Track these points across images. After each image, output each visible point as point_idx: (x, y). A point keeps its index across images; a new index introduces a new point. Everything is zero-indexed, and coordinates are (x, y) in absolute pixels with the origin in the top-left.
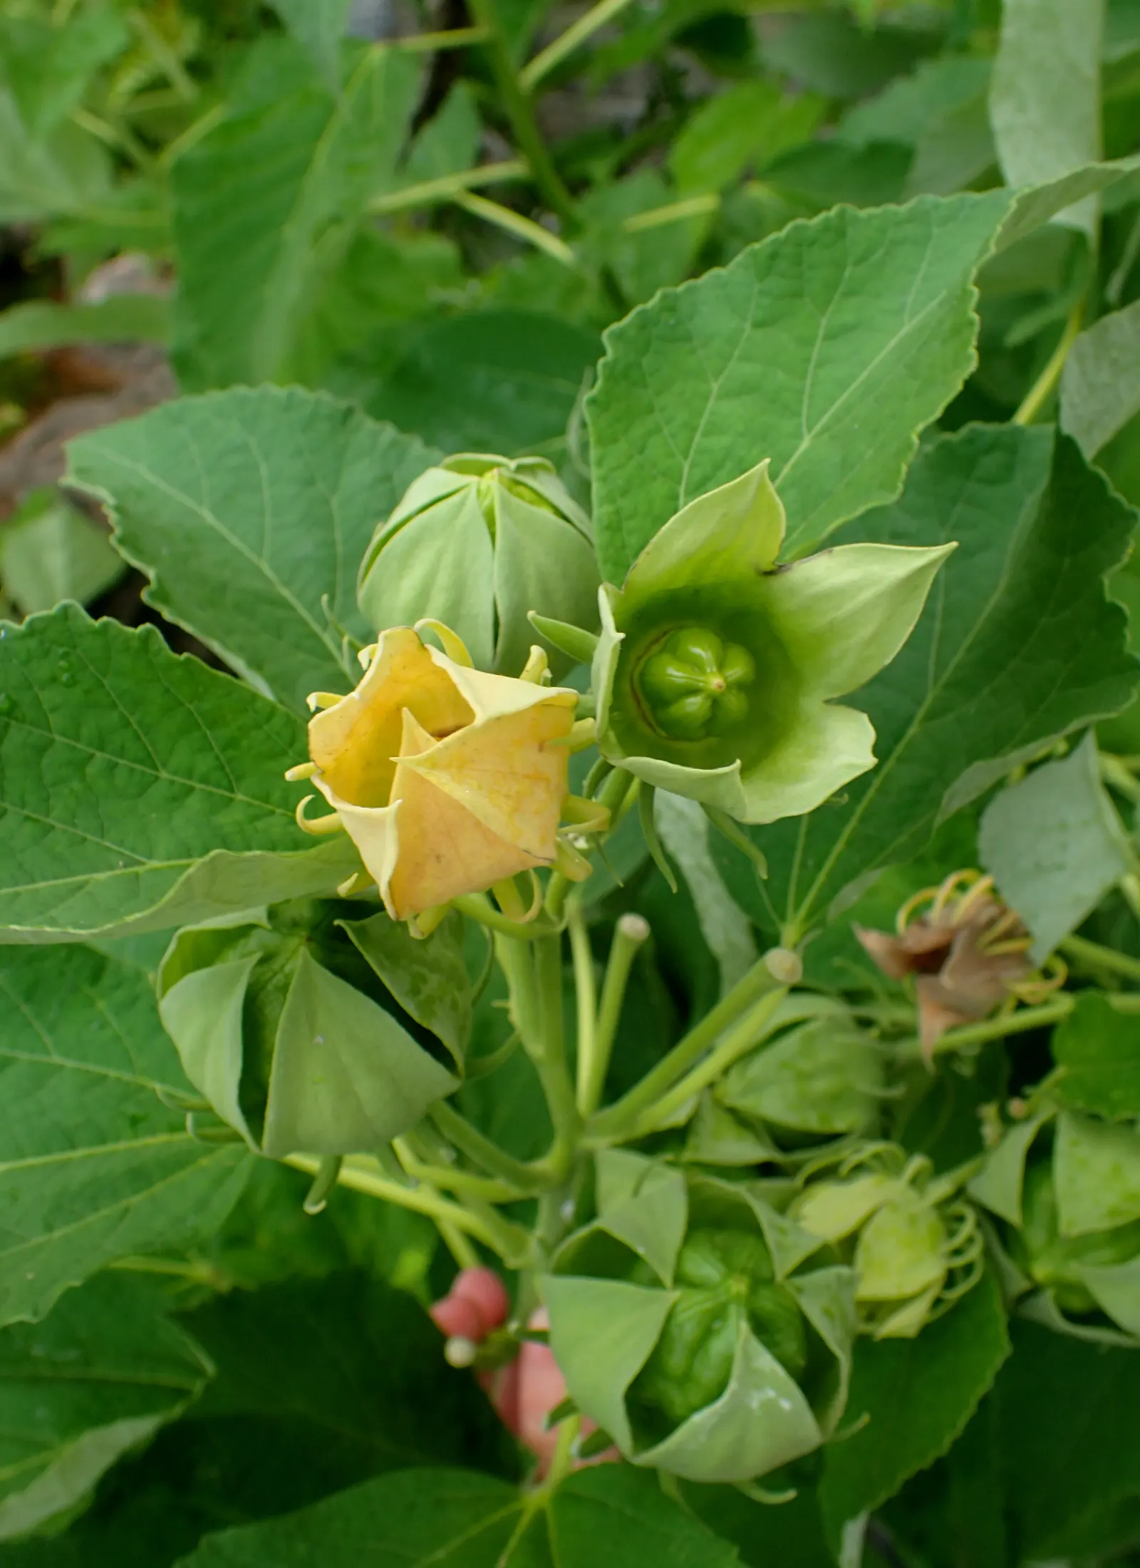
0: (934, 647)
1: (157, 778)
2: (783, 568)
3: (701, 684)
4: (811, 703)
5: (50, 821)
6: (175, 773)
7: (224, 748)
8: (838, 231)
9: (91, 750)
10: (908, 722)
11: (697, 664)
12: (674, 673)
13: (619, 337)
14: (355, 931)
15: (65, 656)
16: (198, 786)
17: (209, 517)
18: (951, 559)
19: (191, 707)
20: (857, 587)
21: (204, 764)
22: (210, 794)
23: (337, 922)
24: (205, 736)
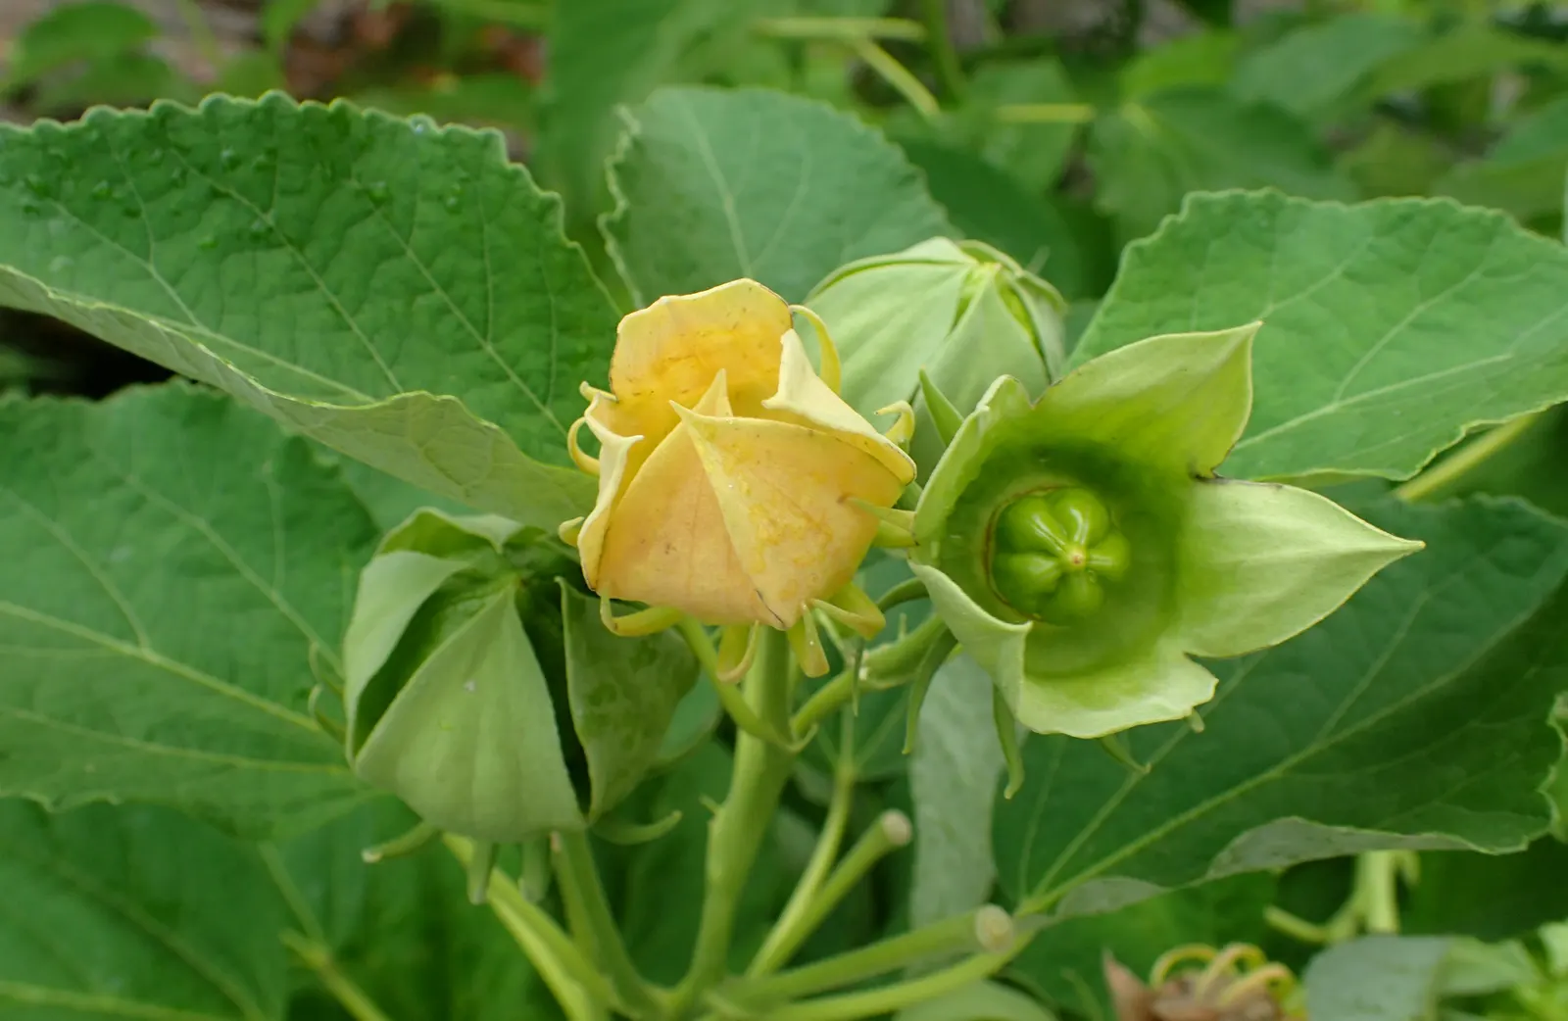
0: (1348, 701)
1: (479, 348)
2: (1218, 480)
3: (1059, 549)
4: (1172, 647)
5: (351, 321)
6: (501, 353)
7: (561, 359)
8: (1488, 234)
9: (434, 283)
10: (1275, 761)
11: (1067, 528)
12: (1039, 524)
13: (1201, 206)
14: (571, 599)
15: (463, 181)
16: (515, 379)
17: (729, 206)
18: (1409, 560)
19: (553, 299)
20: (1284, 538)
21: (534, 361)
22: (520, 392)
23: (558, 579)
24: (550, 336)
